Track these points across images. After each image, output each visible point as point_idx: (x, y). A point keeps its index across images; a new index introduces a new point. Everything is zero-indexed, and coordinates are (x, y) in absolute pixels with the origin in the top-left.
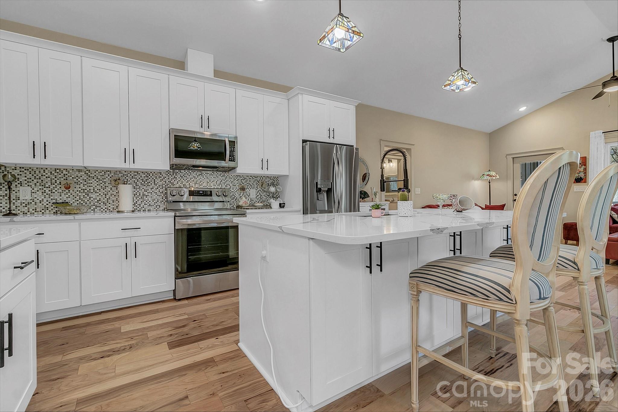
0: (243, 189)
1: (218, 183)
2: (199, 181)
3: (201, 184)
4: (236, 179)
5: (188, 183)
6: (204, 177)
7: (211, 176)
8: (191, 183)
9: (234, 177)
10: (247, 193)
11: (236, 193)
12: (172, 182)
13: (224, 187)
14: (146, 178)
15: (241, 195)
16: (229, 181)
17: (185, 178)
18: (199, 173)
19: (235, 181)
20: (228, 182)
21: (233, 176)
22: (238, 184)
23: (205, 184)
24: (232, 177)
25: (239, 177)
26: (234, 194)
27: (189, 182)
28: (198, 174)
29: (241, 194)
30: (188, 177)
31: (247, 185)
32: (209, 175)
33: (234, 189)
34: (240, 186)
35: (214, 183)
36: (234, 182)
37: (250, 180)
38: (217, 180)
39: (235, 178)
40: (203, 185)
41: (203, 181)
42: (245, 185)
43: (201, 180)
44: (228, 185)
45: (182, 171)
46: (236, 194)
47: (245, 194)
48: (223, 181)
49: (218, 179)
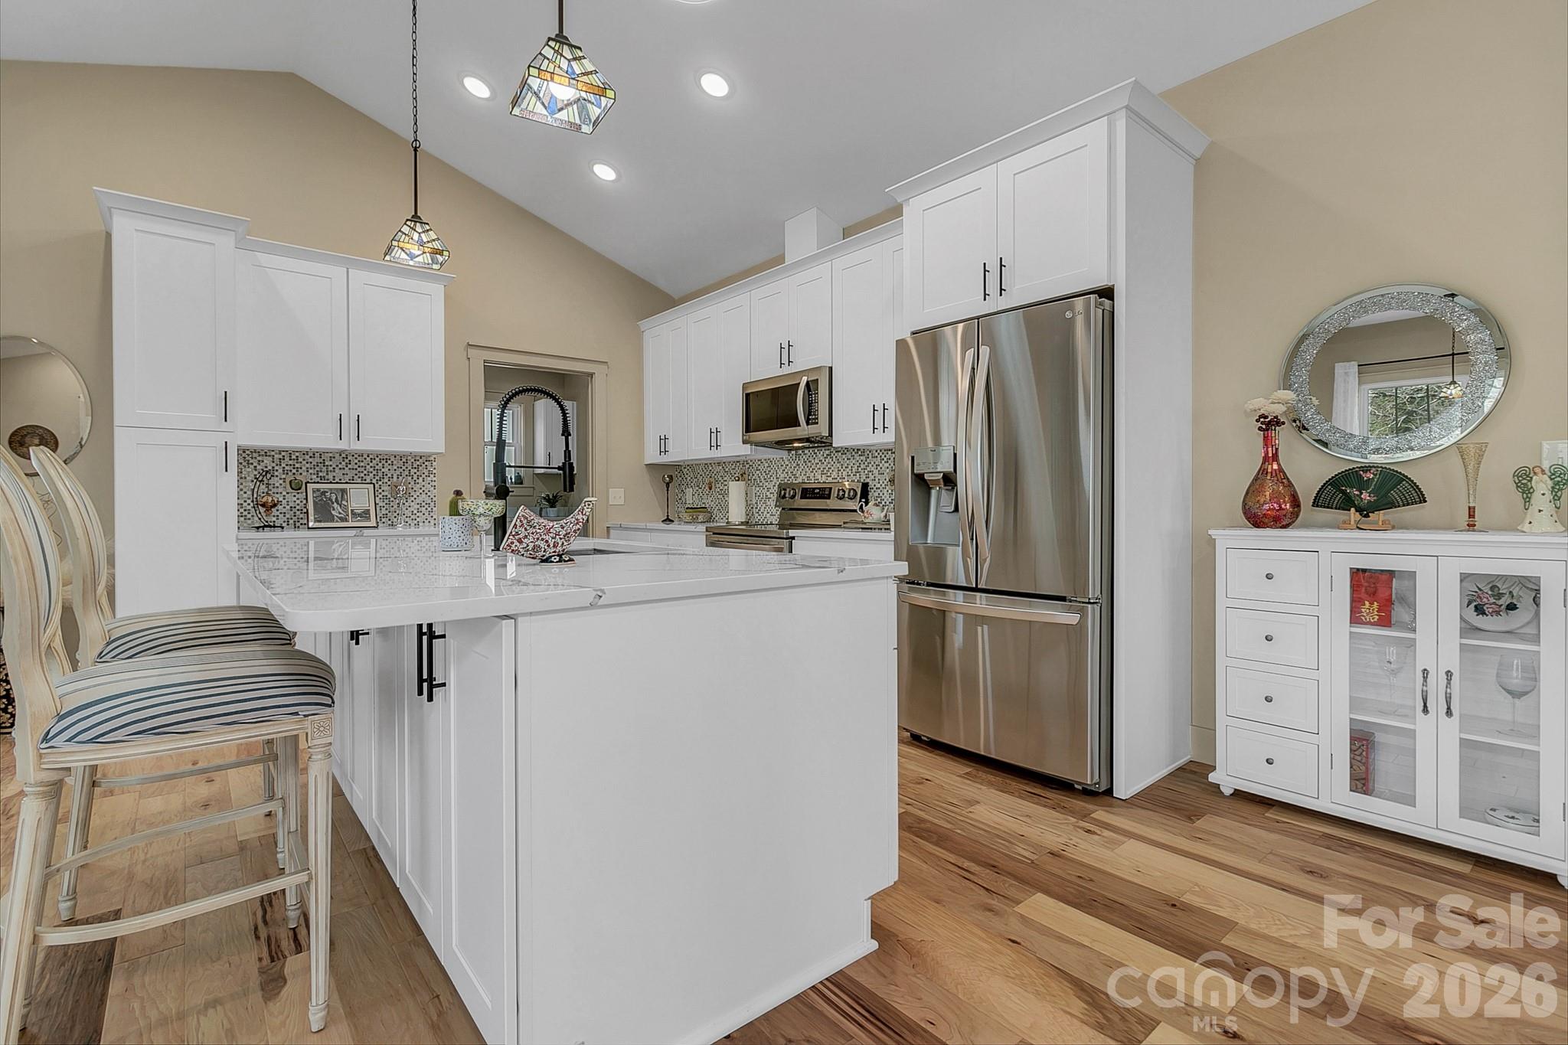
1: (854, 470)
2: (827, 468)
3: (829, 474)
4: (885, 459)
5: (813, 474)
6: (834, 460)
7: (844, 456)
8: (816, 474)
9: (881, 454)
12: (794, 473)
14: (769, 469)
16: (872, 463)
17: (809, 464)
18: (827, 452)
19: (883, 462)
20: (870, 465)
21: (879, 451)
22: (888, 470)
23: (834, 473)
24: (876, 454)
25: (890, 452)
26: (881, 495)
27: (814, 471)
28: (825, 455)
30: (813, 461)
32: (840, 454)
33: (881, 483)
35: (848, 470)
36: (881, 465)
38: (852, 465)
39: (883, 456)
40: (833, 476)
41: (832, 468)
43: (829, 466)
44: (870, 474)
45: (806, 451)
46: (883, 494)
48: (862, 466)
49: (854, 462)
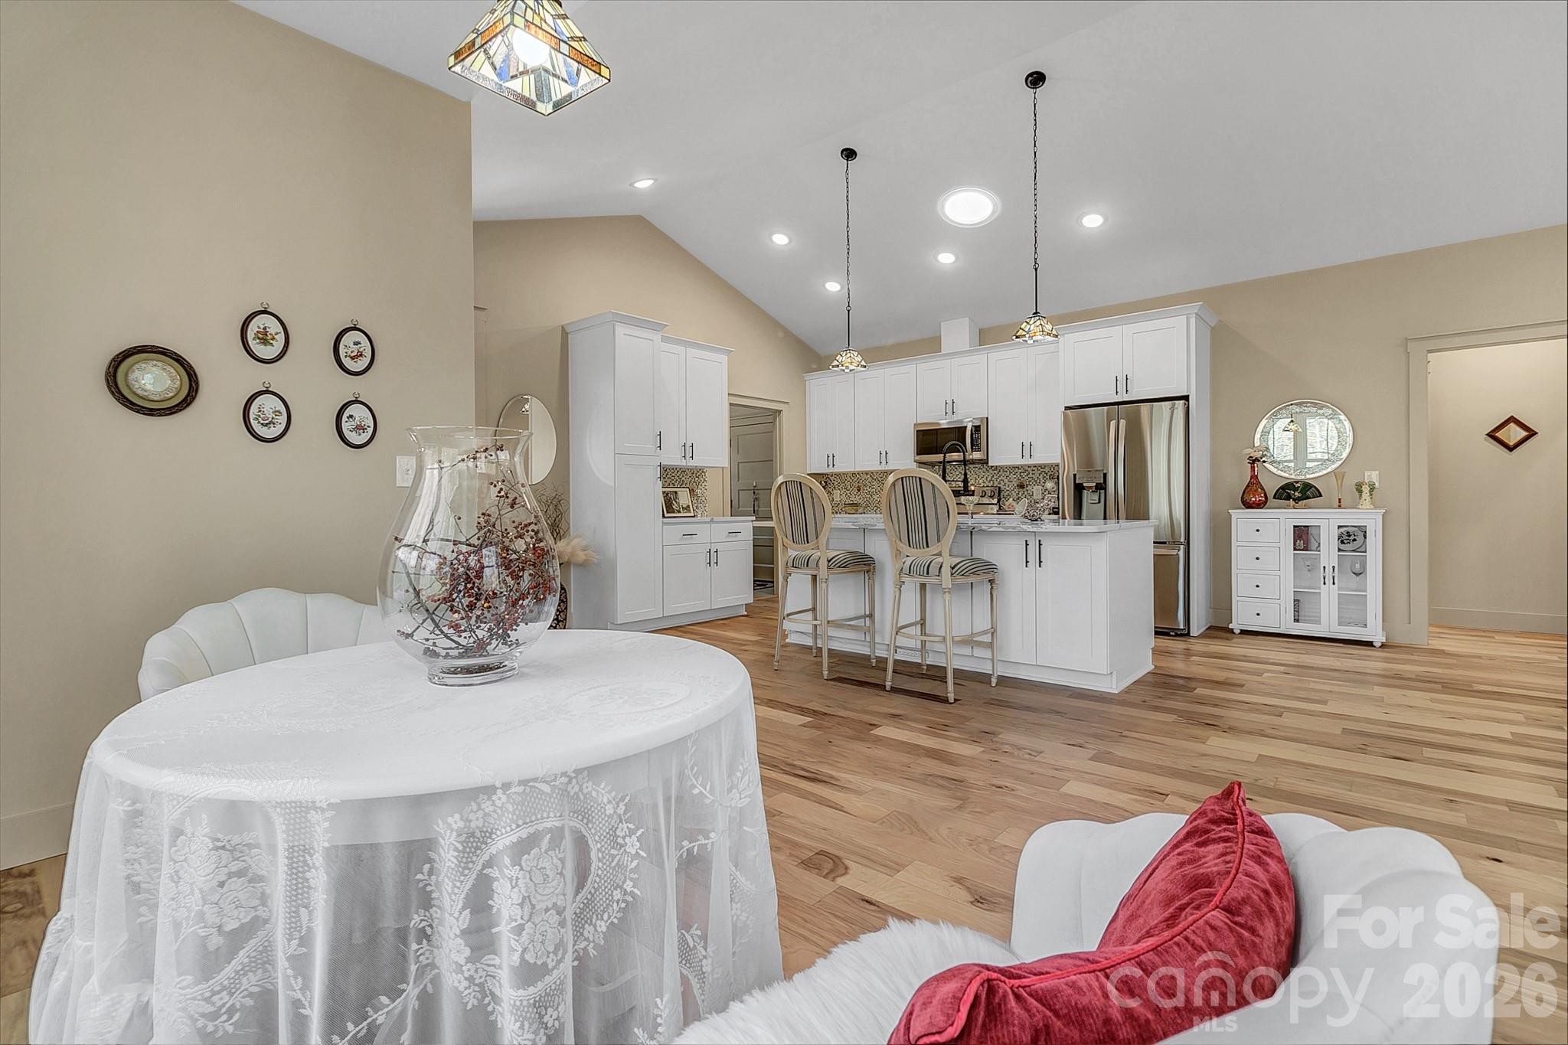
0: (1021, 486)
4: (1014, 473)
7: (980, 471)
9: (1010, 469)
10: (1029, 492)
11: (1013, 492)
13: (996, 484)
15: (1020, 495)
16: (1003, 475)
19: (1011, 474)
20: (1001, 477)
21: (1008, 468)
22: (1015, 480)
24: (1007, 470)
25: (1017, 469)
26: (1010, 494)
29: (1020, 493)
31: (1030, 479)
32: (977, 469)
33: (1010, 487)
34: (1018, 482)
35: (983, 479)
36: (1010, 477)
37: (1033, 472)
39: (1011, 471)
42: (1025, 480)
44: (1002, 482)
46: (1012, 494)
47: (1026, 493)
